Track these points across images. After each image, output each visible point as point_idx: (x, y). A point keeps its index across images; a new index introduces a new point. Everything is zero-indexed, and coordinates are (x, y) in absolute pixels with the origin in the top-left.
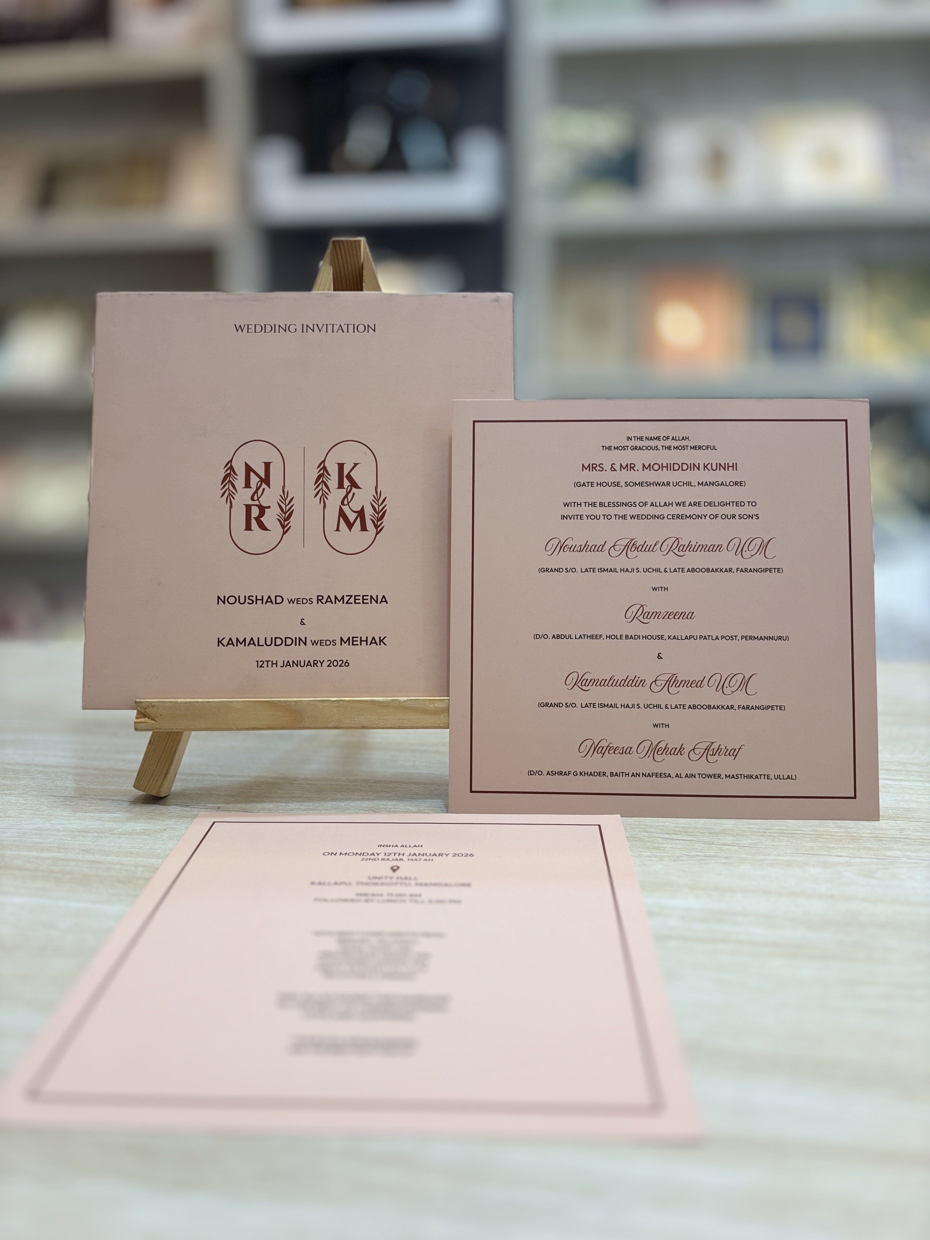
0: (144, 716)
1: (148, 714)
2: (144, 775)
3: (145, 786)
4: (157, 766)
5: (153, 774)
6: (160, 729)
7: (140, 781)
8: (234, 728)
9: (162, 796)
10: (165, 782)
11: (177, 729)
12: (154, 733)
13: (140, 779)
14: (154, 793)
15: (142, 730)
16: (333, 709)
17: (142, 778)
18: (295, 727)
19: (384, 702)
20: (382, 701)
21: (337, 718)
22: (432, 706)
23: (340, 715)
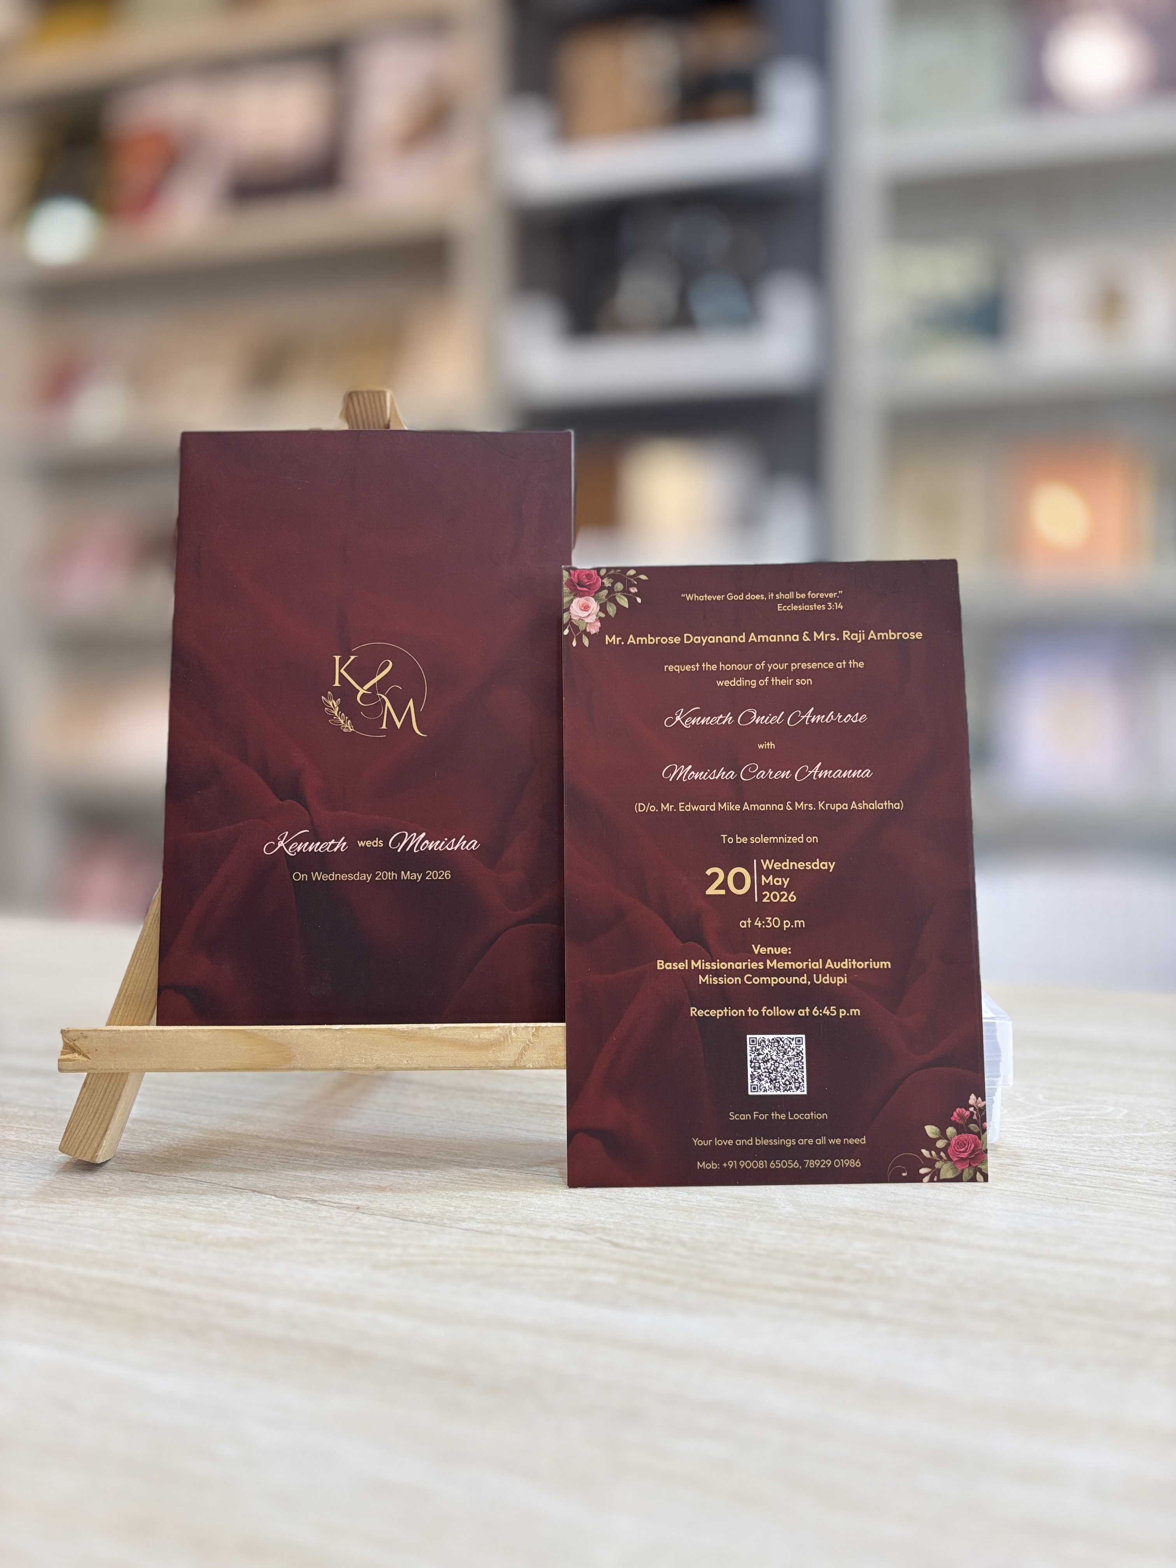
0: (73, 1050)
1: (78, 1047)
2: (74, 1133)
3: (75, 1149)
4: (92, 1120)
5: (87, 1130)
6: (94, 1069)
7: (67, 1142)
8: (197, 1068)
9: (99, 1162)
10: (105, 1142)
11: (118, 1069)
12: (87, 1074)
13: (68, 1138)
14: (87, 1158)
15: (69, 1070)
16: (335, 1042)
17: (72, 1136)
18: (282, 1067)
19: (408, 1031)
20: (406, 1029)
21: (341, 1055)
22: (476, 1036)
23: (346, 1051)
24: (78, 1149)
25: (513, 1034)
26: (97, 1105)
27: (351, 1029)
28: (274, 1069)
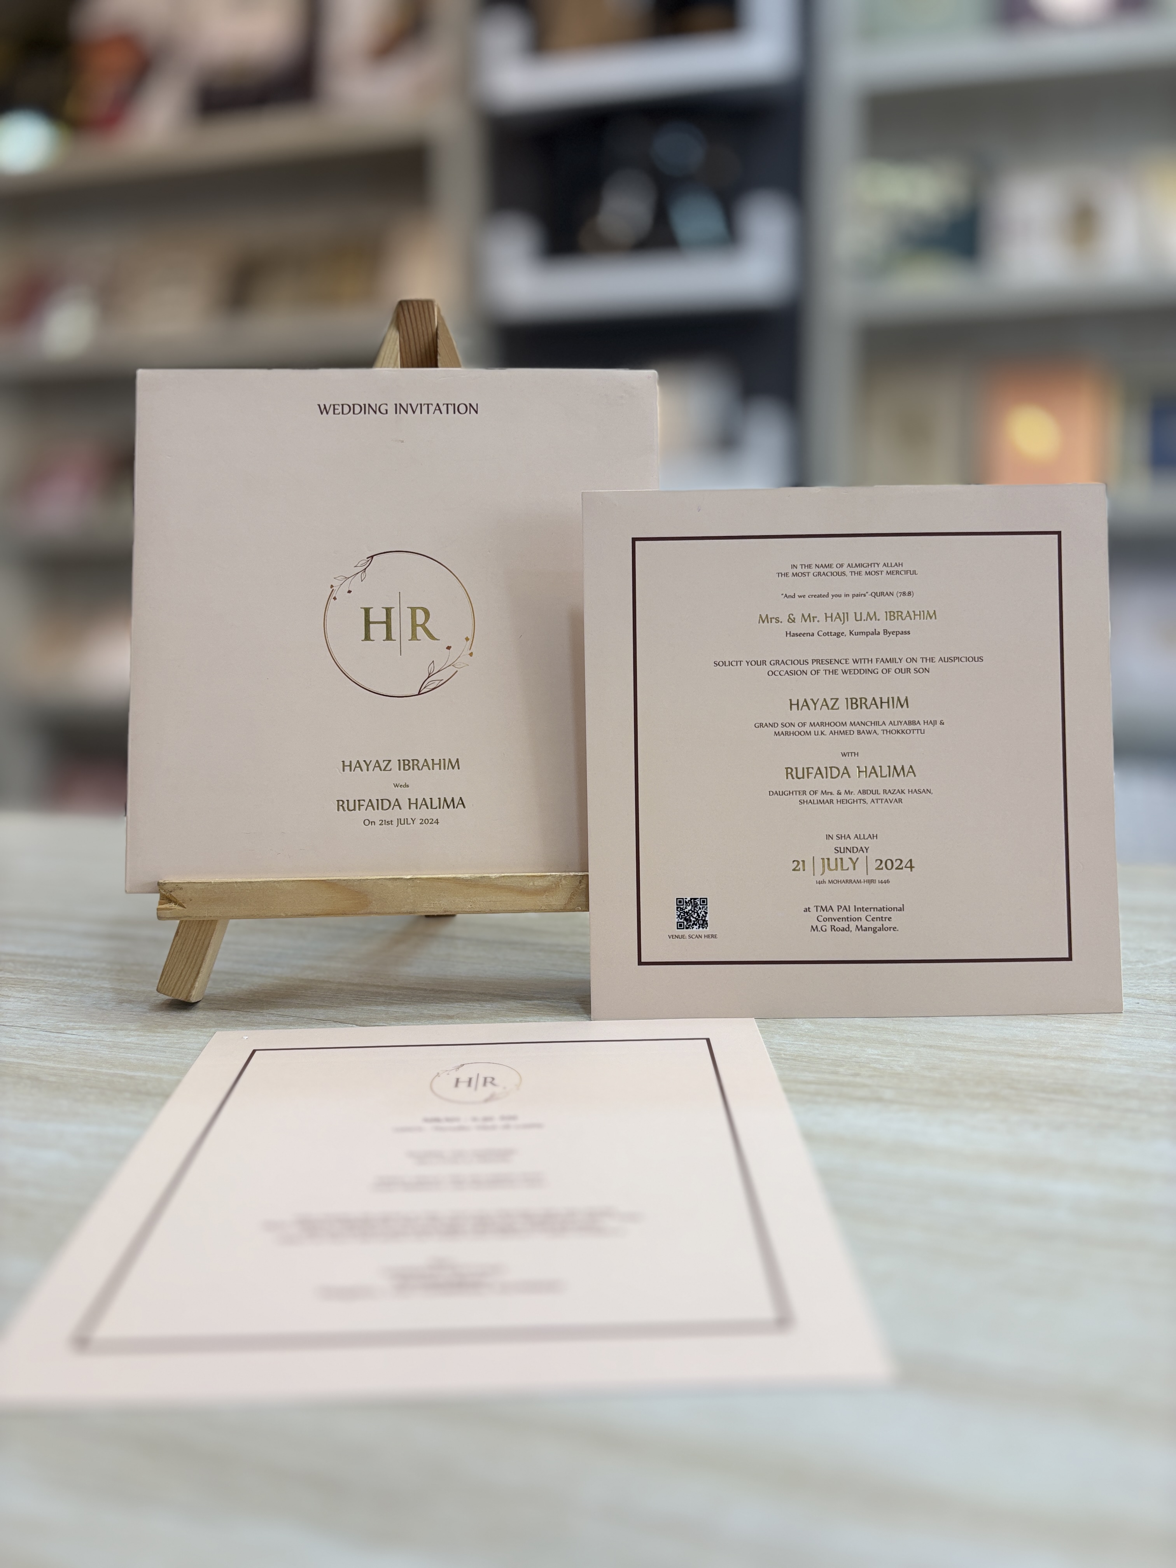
1: (174, 898)
2: (170, 976)
3: (171, 988)
4: (186, 964)
5: (181, 973)
7: (164, 984)
8: (282, 914)
9: (193, 1002)
10: (197, 983)
12: (181, 922)
13: (165, 980)
14: (182, 998)
16: (407, 889)
17: (168, 979)
18: (359, 912)
19: (471, 880)
20: (469, 878)
21: (412, 901)
22: (531, 884)
23: (417, 897)
24: (174, 989)
25: (564, 882)
26: (189, 950)
27: (420, 878)
28: (352, 914)
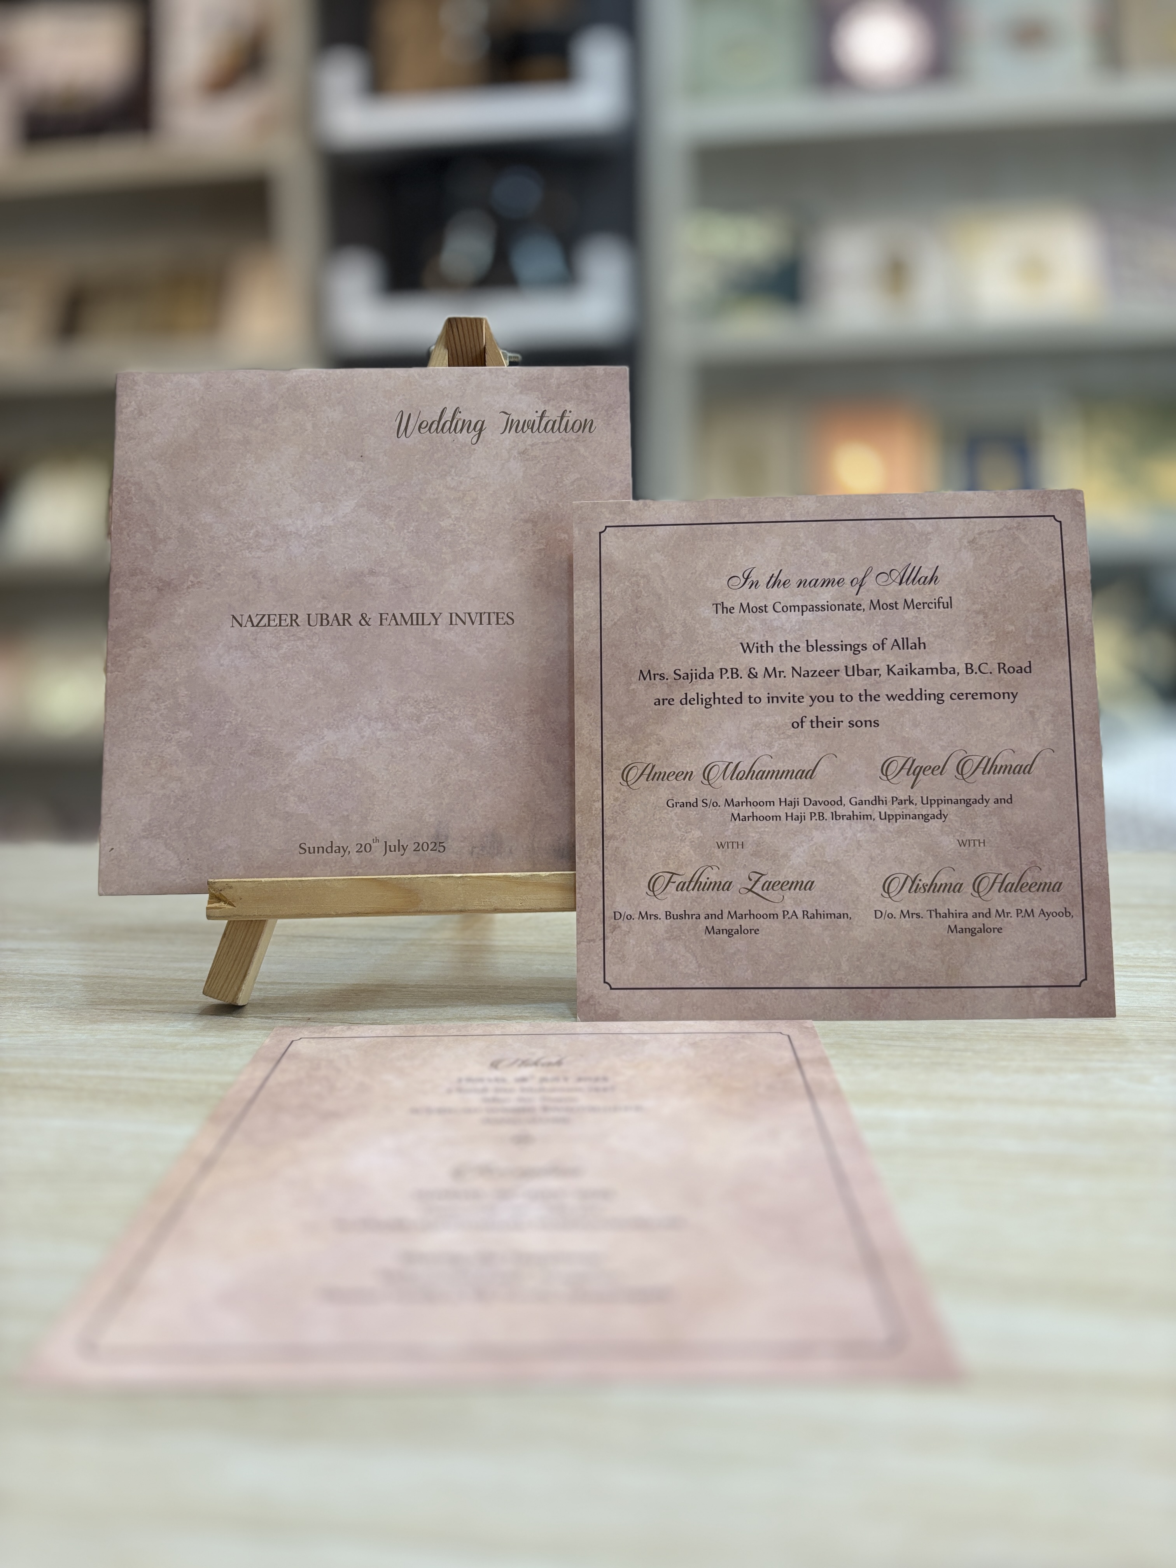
0: (219, 900)
1: (224, 897)
2: (216, 978)
3: (218, 992)
4: (233, 965)
5: (227, 977)
6: (239, 916)
8: (333, 913)
9: (239, 1005)
10: (244, 986)
11: (261, 916)
12: (231, 921)
13: (211, 983)
14: (229, 1000)
15: (216, 917)
16: (457, 887)
17: (215, 981)
18: (411, 911)
21: (462, 899)
23: (467, 895)
24: (220, 992)
26: (236, 954)
28: (401, 913)
